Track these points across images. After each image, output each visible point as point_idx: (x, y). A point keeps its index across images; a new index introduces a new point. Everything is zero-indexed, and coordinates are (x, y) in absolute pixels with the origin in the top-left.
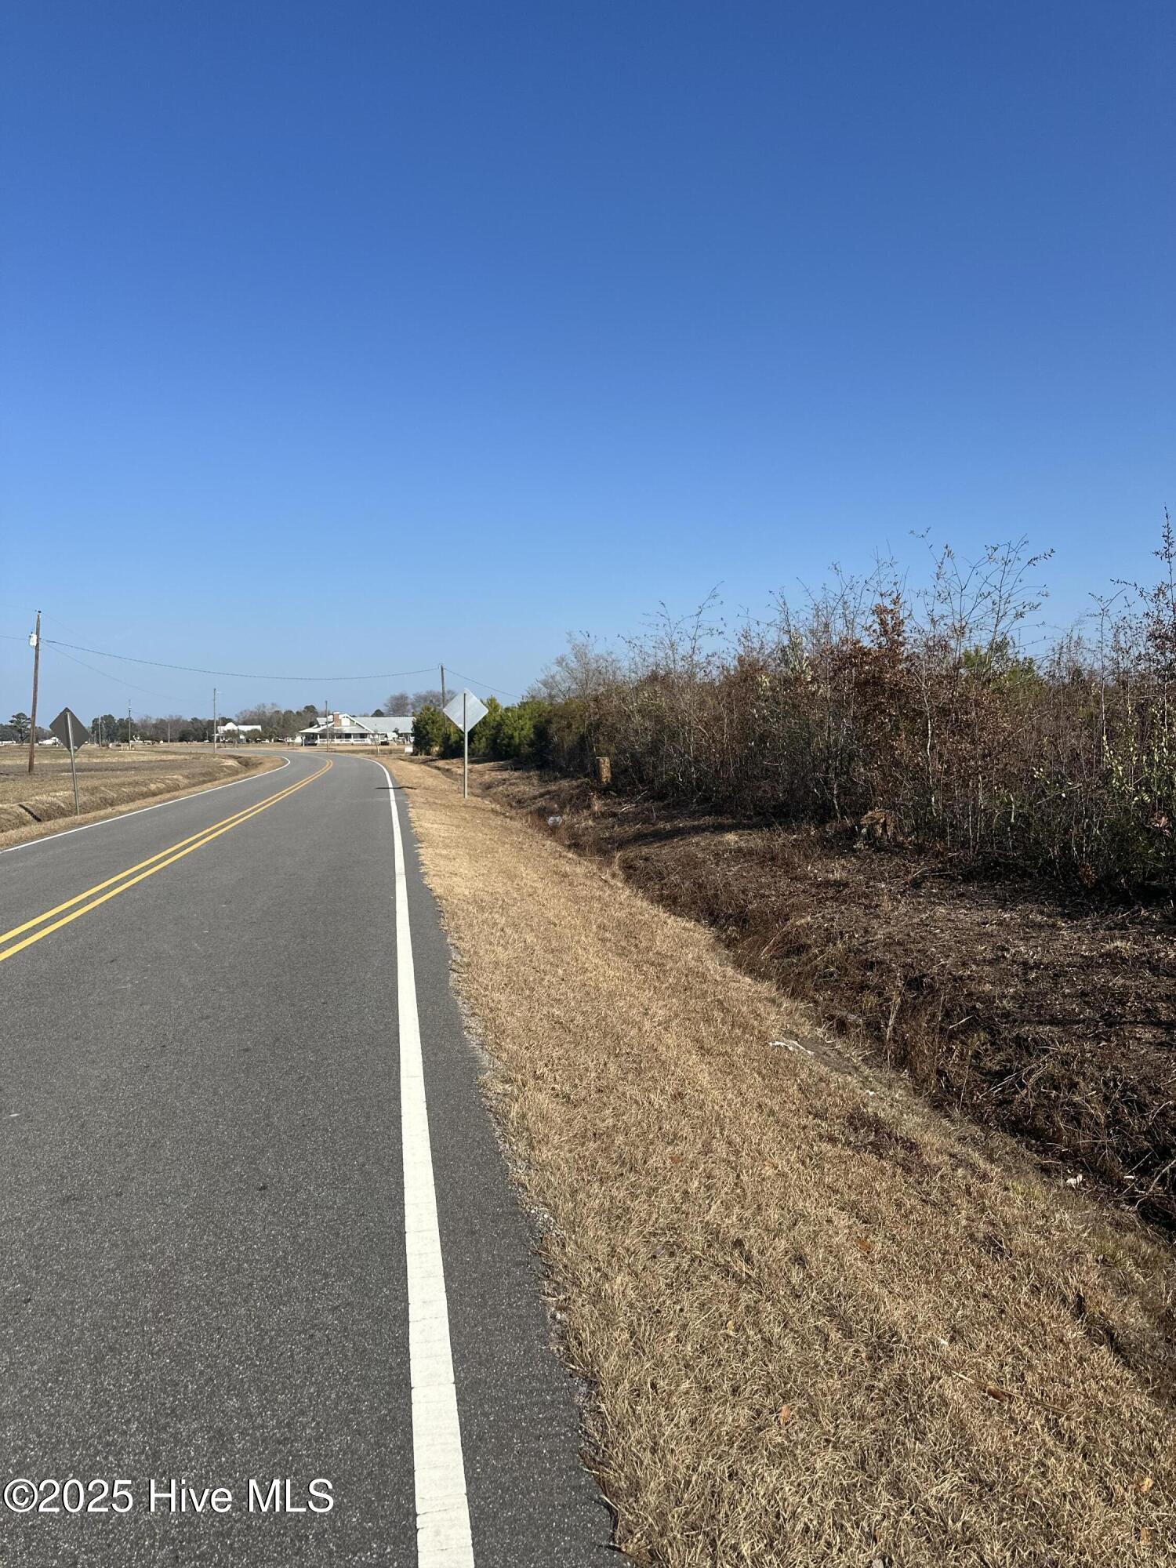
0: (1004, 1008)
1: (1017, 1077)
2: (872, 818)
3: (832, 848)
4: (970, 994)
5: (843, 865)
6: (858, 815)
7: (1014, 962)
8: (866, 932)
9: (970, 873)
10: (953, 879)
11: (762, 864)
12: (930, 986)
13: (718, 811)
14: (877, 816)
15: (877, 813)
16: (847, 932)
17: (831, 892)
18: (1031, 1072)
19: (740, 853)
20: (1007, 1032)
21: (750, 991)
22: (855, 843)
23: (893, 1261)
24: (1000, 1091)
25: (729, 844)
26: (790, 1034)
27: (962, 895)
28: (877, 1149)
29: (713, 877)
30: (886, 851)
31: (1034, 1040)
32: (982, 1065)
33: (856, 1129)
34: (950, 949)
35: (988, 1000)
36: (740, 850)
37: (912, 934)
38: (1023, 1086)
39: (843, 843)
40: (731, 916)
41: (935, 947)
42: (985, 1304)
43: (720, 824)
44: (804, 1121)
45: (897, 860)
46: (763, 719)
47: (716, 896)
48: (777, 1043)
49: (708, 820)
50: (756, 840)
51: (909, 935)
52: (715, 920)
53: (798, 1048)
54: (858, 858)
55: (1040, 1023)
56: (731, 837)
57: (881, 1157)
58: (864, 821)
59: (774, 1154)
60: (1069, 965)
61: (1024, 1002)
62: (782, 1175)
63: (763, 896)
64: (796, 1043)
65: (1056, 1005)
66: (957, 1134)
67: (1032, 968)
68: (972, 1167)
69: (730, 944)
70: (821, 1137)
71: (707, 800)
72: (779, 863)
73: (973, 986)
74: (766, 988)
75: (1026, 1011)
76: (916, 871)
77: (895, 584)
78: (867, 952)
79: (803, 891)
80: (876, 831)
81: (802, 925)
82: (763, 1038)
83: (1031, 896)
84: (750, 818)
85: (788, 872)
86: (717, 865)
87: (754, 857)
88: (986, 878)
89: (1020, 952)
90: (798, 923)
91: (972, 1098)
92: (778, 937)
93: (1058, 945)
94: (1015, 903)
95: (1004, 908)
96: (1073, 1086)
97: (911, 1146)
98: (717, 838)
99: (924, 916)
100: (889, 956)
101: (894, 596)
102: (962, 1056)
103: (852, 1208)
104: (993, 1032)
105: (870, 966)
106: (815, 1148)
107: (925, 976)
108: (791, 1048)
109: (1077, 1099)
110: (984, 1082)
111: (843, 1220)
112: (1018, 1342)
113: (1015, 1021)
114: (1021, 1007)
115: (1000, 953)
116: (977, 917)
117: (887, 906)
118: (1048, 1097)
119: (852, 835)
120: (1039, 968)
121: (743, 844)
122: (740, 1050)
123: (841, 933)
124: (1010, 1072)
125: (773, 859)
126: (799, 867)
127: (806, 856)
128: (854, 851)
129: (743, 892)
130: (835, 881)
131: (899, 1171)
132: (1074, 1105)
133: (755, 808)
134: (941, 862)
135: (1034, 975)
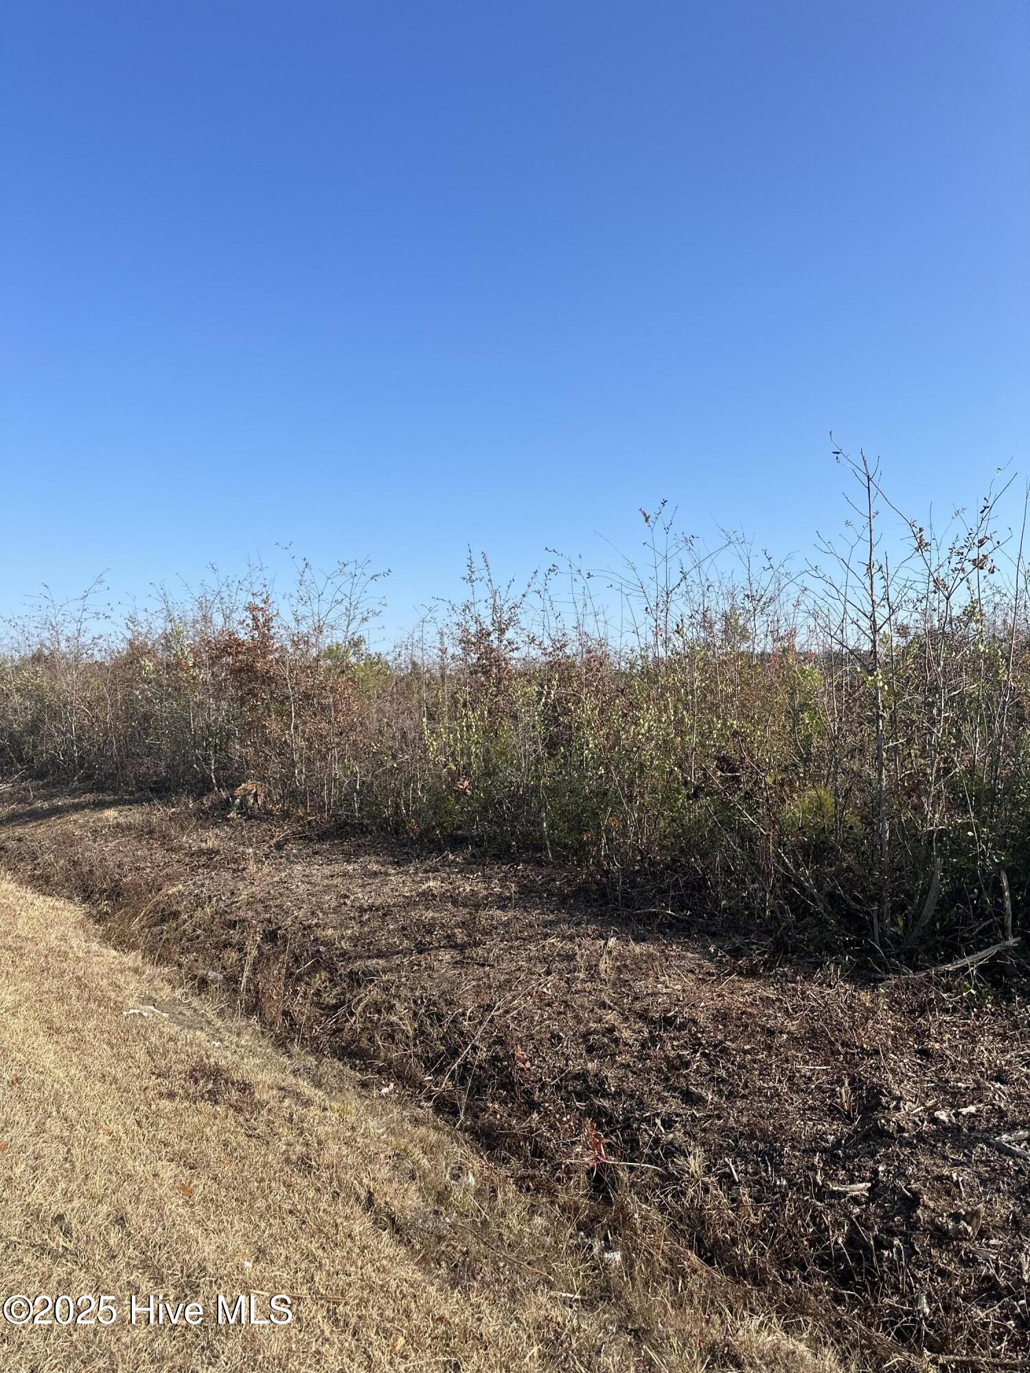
0: (342, 948)
1: (349, 1007)
2: (245, 790)
3: (208, 818)
4: (316, 940)
5: (217, 834)
6: (234, 786)
7: (353, 907)
8: (233, 893)
9: (324, 833)
10: (311, 840)
11: (139, 838)
12: (284, 936)
13: (100, 788)
14: (249, 787)
15: (250, 786)
16: (215, 896)
17: (203, 859)
18: (360, 1001)
19: (120, 829)
20: (343, 969)
21: (113, 963)
22: (228, 813)
23: (212, 1200)
24: (335, 1022)
25: (108, 820)
26: (149, 1000)
27: (317, 853)
28: (213, 1096)
29: (89, 854)
30: (256, 818)
31: (363, 973)
32: (321, 1001)
33: (196, 1081)
34: (303, 902)
35: (329, 944)
36: (118, 825)
37: (272, 892)
38: (352, 1014)
39: (216, 815)
40: (105, 890)
41: (291, 902)
42: (290, 1219)
43: (100, 801)
44: (145, 1083)
45: (265, 826)
46: (147, 699)
47: (91, 871)
48: (132, 1011)
49: (89, 797)
50: (135, 815)
51: (269, 893)
52: (89, 896)
53: (153, 1012)
54: (231, 826)
55: (369, 957)
56: (110, 814)
57: (216, 1102)
58: (238, 791)
59: (110, 1121)
60: (394, 905)
61: (358, 940)
62: (116, 1140)
63: (138, 869)
64: (152, 1008)
65: (383, 942)
66: (291, 1068)
67: (366, 911)
68: (297, 1095)
69: (101, 918)
70: (161, 1095)
71: (90, 777)
72: (156, 836)
73: (319, 933)
74: (132, 959)
75: (359, 948)
76: (279, 836)
77: (265, 586)
78: (232, 912)
79: (178, 861)
80: (248, 801)
81: (174, 893)
82: (118, 1008)
83: (371, 850)
84: (132, 793)
85: (164, 843)
86: (95, 841)
87: (133, 832)
88: (337, 837)
89: (358, 898)
90: (170, 892)
91: (311, 1032)
92: (150, 906)
93: (387, 889)
94: (357, 855)
95: (349, 862)
96: (391, 1008)
97: (245, 1087)
98: (97, 815)
99: (283, 874)
100: (250, 914)
101: (264, 596)
102: (305, 996)
103: (179, 1158)
104: (332, 969)
105: (232, 925)
106: (153, 1107)
107: (280, 928)
108: (145, 1014)
109: (394, 1019)
110: (322, 1015)
111: (168, 1171)
112: (313, 1247)
113: (350, 958)
114: (355, 946)
115: (342, 901)
116: (327, 871)
117: (252, 867)
118: (372, 1021)
119: (226, 805)
120: (371, 910)
121: (122, 820)
122: (91, 1024)
123: (210, 897)
124: (342, 1003)
125: (151, 832)
126: (175, 838)
127: (182, 828)
128: (228, 820)
129: (119, 867)
130: (208, 849)
131: (231, 1111)
132: (391, 1024)
133: (137, 783)
134: (301, 826)
135: (367, 917)
